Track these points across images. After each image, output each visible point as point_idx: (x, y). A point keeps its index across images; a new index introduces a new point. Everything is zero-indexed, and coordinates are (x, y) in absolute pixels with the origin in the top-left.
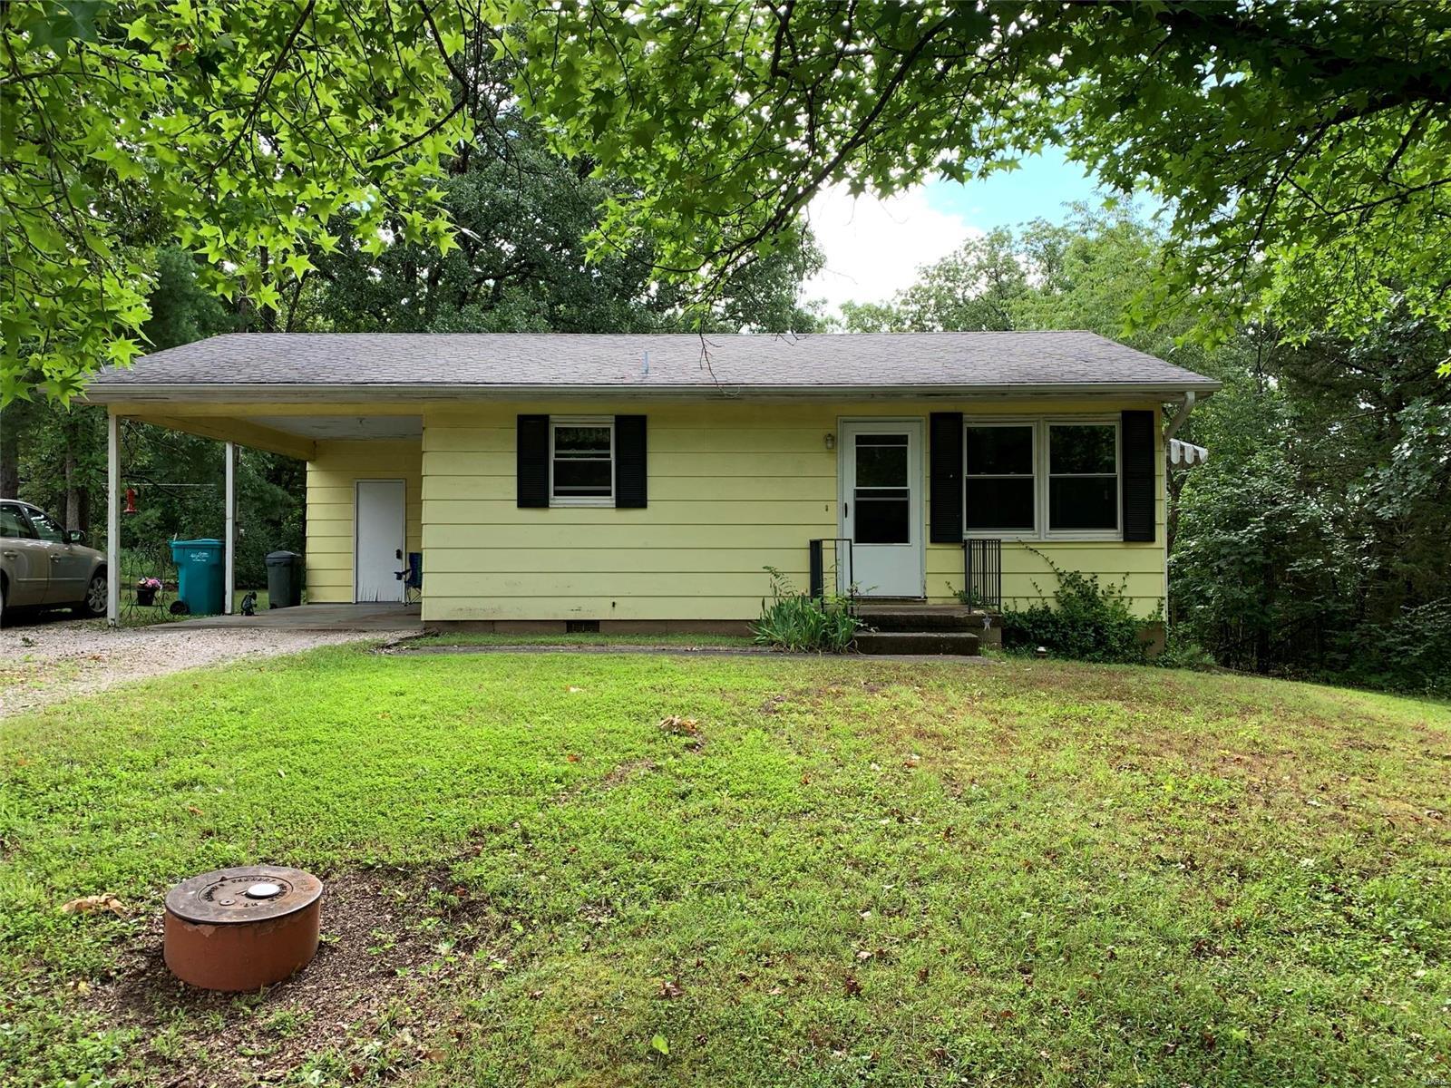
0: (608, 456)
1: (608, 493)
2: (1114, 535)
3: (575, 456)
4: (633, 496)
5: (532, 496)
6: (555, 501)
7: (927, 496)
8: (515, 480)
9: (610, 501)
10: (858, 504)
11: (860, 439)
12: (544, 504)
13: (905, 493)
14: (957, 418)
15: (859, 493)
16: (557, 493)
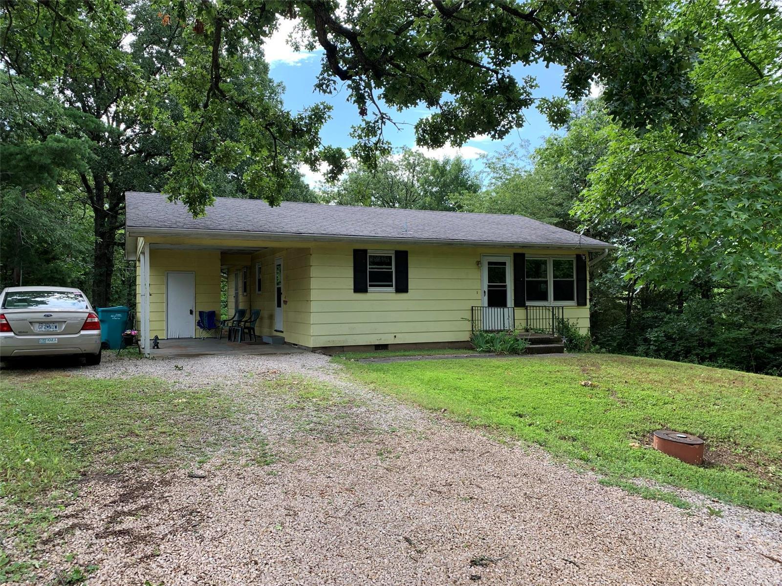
0: (391, 269)
1: (392, 286)
2: (573, 303)
3: (377, 269)
4: (402, 287)
5: (360, 287)
6: (370, 289)
7: (513, 288)
8: (352, 279)
9: (393, 289)
10: (489, 290)
11: (490, 263)
12: (366, 291)
13: (505, 286)
14: (523, 255)
15: (489, 286)
16: (370, 286)
